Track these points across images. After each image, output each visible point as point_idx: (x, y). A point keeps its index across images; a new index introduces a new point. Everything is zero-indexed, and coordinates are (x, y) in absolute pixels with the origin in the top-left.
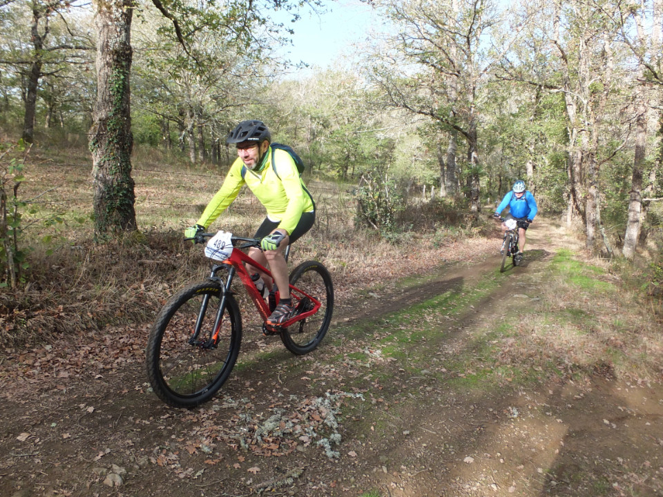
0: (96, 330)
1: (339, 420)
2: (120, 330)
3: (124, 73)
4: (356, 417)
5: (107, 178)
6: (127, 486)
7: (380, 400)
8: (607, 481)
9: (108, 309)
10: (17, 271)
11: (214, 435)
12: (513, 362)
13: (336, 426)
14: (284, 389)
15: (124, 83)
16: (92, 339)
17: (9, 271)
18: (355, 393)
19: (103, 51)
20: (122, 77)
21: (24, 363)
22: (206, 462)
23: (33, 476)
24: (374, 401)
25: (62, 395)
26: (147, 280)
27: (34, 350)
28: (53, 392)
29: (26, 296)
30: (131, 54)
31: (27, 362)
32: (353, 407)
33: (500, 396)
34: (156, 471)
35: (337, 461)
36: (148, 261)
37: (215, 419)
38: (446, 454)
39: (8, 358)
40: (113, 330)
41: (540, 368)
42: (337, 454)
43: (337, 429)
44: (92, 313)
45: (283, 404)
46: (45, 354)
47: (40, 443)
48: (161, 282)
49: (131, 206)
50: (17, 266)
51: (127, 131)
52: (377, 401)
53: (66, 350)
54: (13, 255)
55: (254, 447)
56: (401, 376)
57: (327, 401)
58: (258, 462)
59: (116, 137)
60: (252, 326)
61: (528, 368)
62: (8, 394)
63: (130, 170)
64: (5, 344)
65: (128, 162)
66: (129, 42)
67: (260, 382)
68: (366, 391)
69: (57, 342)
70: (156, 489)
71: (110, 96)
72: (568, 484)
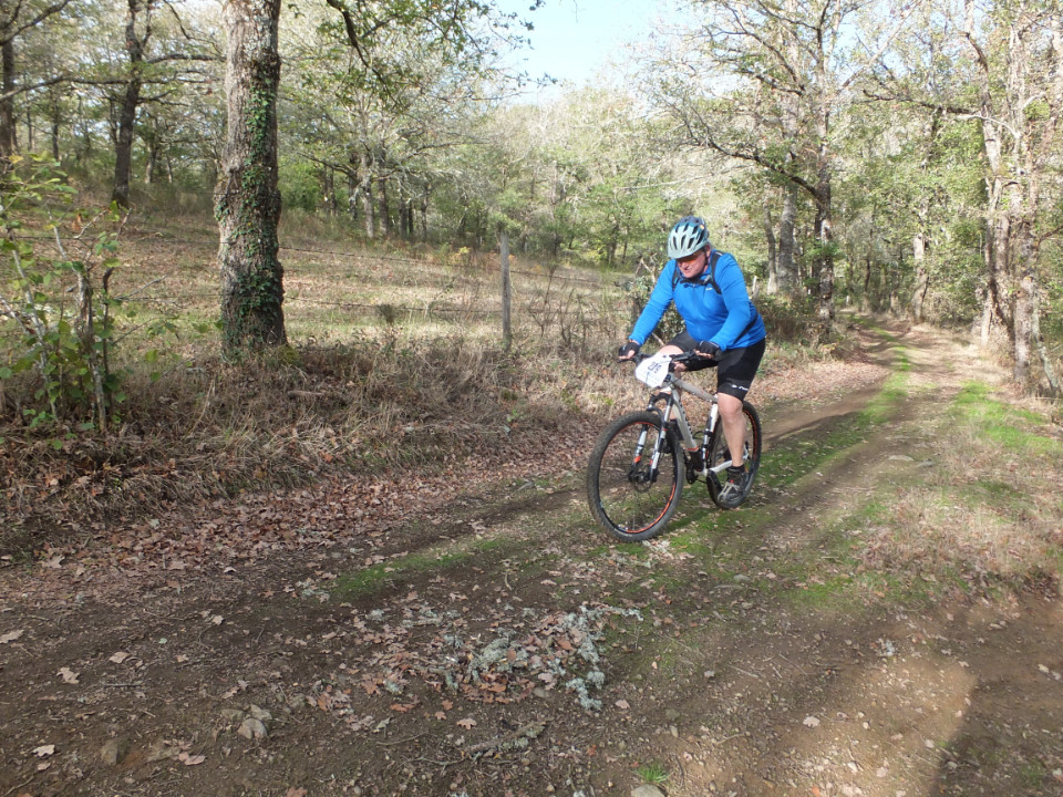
0: (225, 498)
1: (601, 650)
2: (261, 498)
3: (267, 97)
4: (629, 647)
5: (242, 263)
6: (272, 739)
7: (668, 620)
8: (1044, 766)
9: (243, 466)
10: (108, 405)
11: (404, 667)
12: (887, 566)
13: (596, 659)
14: (515, 598)
15: (267, 113)
16: (219, 512)
17: (96, 404)
18: (627, 609)
19: (235, 62)
20: (265, 103)
21: (119, 545)
22: (393, 707)
23: (134, 717)
24: (657, 623)
25: (175, 595)
26: (301, 422)
27: (134, 526)
28: (163, 591)
29: (121, 443)
30: (278, 67)
31: (123, 544)
32: (624, 631)
33: (864, 620)
34: (316, 719)
35: (597, 715)
36: (303, 393)
37: (407, 642)
38: (774, 710)
39: (95, 537)
40: (250, 498)
41: (933, 578)
42: (598, 704)
43: (598, 664)
44: (219, 472)
45: (512, 622)
46: (149, 532)
47: (143, 668)
48: (323, 426)
49: (277, 307)
50: (108, 397)
51: (273, 188)
52: (663, 623)
53: (181, 527)
54: (102, 380)
55: (467, 688)
56: (702, 584)
57: (582, 620)
58: (473, 710)
59: (256, 198)
60: (463, 498)
61: (913, 577)
62: (95, 593)
63: (277, 250)
64: (93, 517)
65: (273, 236)
66: (276, 47)
67: (476, 587)
68: (645, 606)
69: (166, 515)
70: (317, 745)
71: (246, 133)
72: (976, 768)
